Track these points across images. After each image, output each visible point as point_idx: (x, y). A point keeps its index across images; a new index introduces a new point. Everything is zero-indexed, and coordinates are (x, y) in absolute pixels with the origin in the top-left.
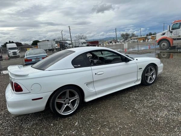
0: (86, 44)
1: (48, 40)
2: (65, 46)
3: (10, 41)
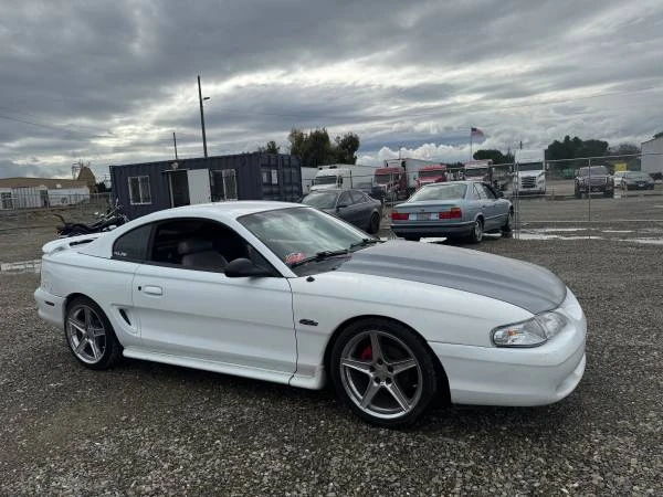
3: (567, 138)
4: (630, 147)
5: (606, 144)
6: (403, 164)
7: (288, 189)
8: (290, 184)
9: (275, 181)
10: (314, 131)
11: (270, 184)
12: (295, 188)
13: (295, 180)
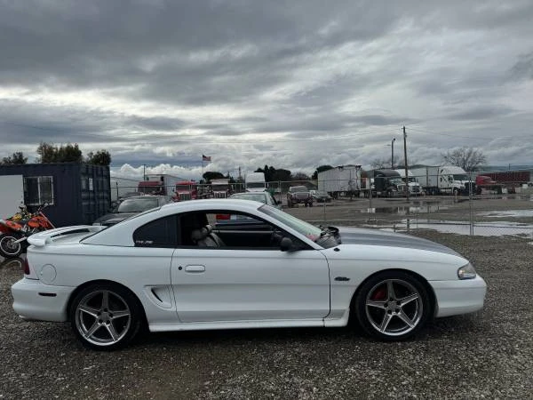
0: (464, 182)
1: (342, 167)
2: (390, 185)
3: (266, 167)
4: (304, 175)
5: (289, 172)
6: (162, 179)
7: (101, 195)
8: (103, 191)
9: (91, 188)
10: (65, 145)
11: (87, 190)
12: (106, 195)
13: (106, 188)
